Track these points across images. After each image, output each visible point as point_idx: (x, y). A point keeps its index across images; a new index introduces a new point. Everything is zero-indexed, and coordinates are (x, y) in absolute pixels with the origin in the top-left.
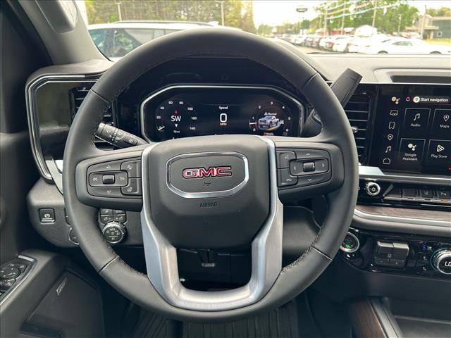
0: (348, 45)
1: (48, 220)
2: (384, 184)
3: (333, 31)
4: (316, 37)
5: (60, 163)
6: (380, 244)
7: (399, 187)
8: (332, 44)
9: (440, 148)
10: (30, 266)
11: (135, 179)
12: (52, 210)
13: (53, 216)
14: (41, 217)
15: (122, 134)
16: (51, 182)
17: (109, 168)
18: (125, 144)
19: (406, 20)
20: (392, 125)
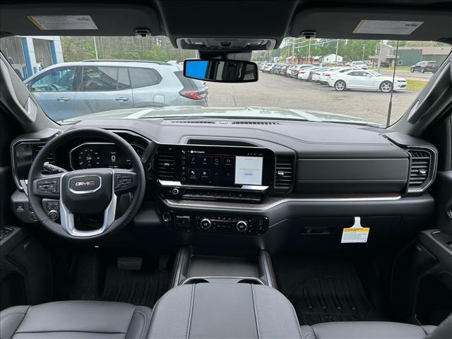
0: (311, 73)
1: (20, 209)
2: (181, 189)
3: (302, 59)
4: (283, 65)
5: (26, 181)
6: (178, 217)
7: (189, 191)
8: (297, 73)
9: (205, 173)
10: (11, 232)
11: (57, 186)
12: (22, 204)
13: (23, 207)
14: (17, 207)
15: (55, 167)
16: (22, 191)
17: (46, 182)
18: (57, 172)
19: (369, 49)
20: (183, 163)
